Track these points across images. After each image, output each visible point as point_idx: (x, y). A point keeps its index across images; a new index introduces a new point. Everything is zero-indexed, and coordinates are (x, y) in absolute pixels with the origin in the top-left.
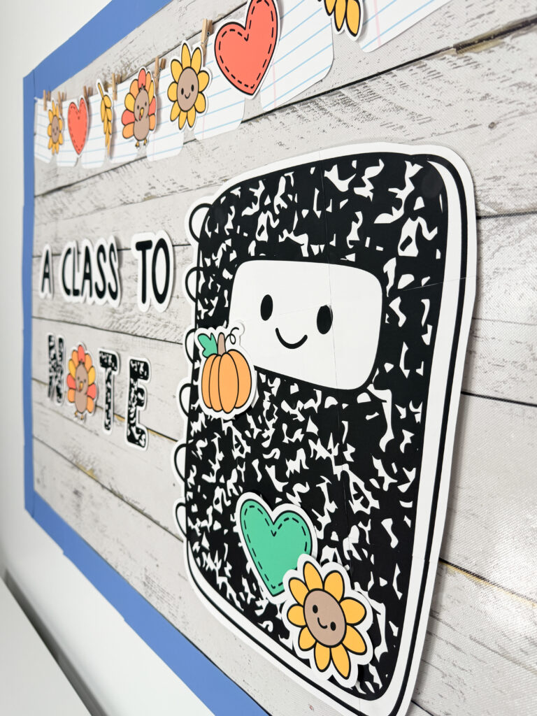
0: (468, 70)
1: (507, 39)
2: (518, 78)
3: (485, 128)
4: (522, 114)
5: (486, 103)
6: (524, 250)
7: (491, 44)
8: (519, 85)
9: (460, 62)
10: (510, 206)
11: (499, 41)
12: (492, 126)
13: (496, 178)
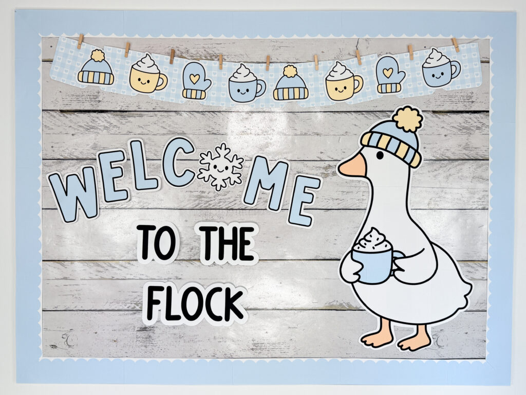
0: (437, 119)
1: (448, 114)
2: (452, 125)
3: (443, 136)
4: (454, 134)
5: (443, 129)
6: (457, 169)
7: (443, 114)
8: (453, 127)
9: (434, 116)
10: (452, 157)
11: (446, 114)
12: (445, 136)
13: (448, 150)
